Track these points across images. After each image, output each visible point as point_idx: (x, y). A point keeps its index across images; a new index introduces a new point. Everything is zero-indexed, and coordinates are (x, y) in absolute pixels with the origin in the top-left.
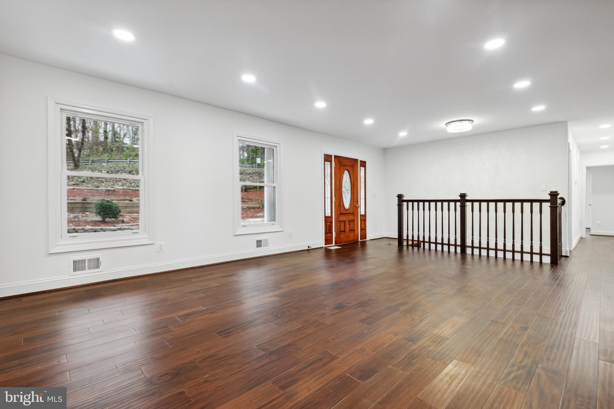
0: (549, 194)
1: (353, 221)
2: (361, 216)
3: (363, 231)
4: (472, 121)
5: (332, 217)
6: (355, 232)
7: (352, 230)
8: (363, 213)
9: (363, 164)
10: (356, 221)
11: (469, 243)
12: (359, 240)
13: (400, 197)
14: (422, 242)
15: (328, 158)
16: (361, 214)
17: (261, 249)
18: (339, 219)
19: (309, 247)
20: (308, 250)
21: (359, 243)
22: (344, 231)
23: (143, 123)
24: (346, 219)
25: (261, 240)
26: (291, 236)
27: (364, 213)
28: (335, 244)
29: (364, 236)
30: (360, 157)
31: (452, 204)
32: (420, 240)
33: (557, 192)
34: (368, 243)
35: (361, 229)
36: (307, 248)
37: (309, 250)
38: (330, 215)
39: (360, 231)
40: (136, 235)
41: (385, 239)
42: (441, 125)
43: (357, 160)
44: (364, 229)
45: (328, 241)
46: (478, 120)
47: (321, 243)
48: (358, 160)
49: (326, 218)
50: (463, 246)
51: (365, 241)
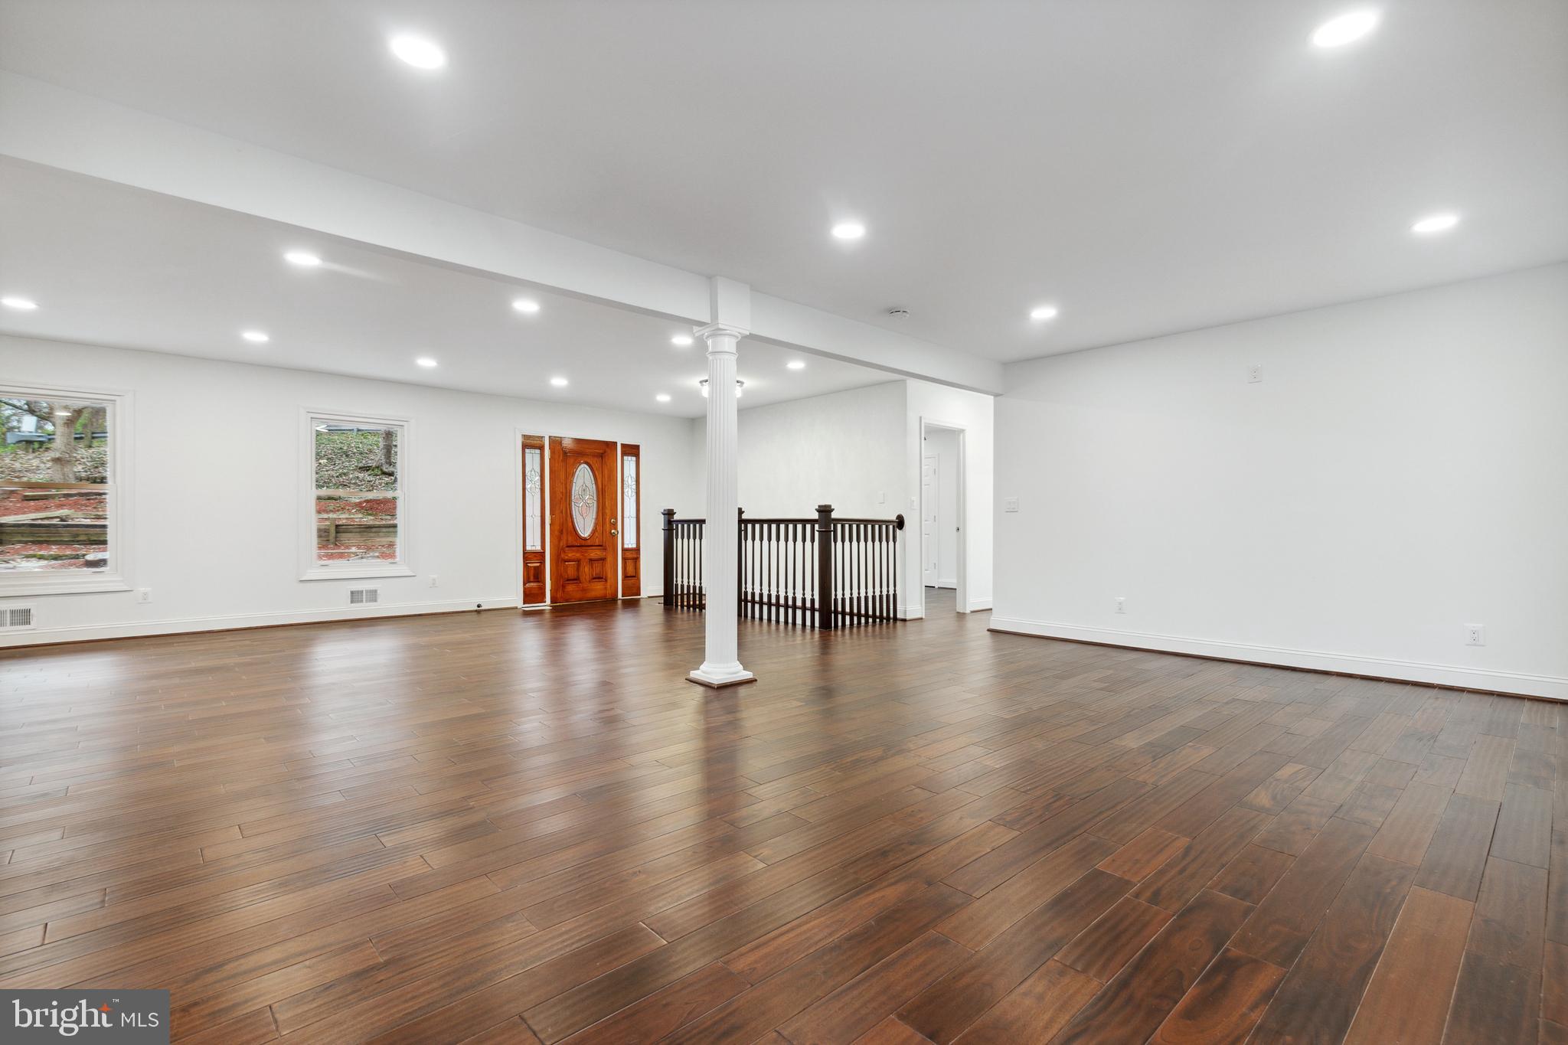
0: (818, 511)
1: (603, 559)
2: (624, 550)
3: (632, 581)
5: (544, 552)
6: (609, 581)
7: (600, 578)
8: (630, 542)
9: (632, 450)
10: (609, 559)
12: (620, 596)
13: (669, 515)
15: (530, 443)
16: (626, 546)
17: (362, 607)
18: (562, 555)
19: (479, 606)
21: (619, 602)
22: (578, 579)
23: (115, 401)
24: (581, 557)
25: (362, 591)
26: (434, 584)
27: (634, 546)
28: (552, 602)
29: (633, 590)
30: (621, 438)
33: (830, 506)
34: (642, 603)
35: (626, 577)
36: (476, 608)
37: (479, 611)
38: (538, 548)
39: (622, 580)
40: (98, 575)
43: (615, 444)
44: (633, 577)
45: (532, 598)
49: (527, 556)
51: (638, 600)
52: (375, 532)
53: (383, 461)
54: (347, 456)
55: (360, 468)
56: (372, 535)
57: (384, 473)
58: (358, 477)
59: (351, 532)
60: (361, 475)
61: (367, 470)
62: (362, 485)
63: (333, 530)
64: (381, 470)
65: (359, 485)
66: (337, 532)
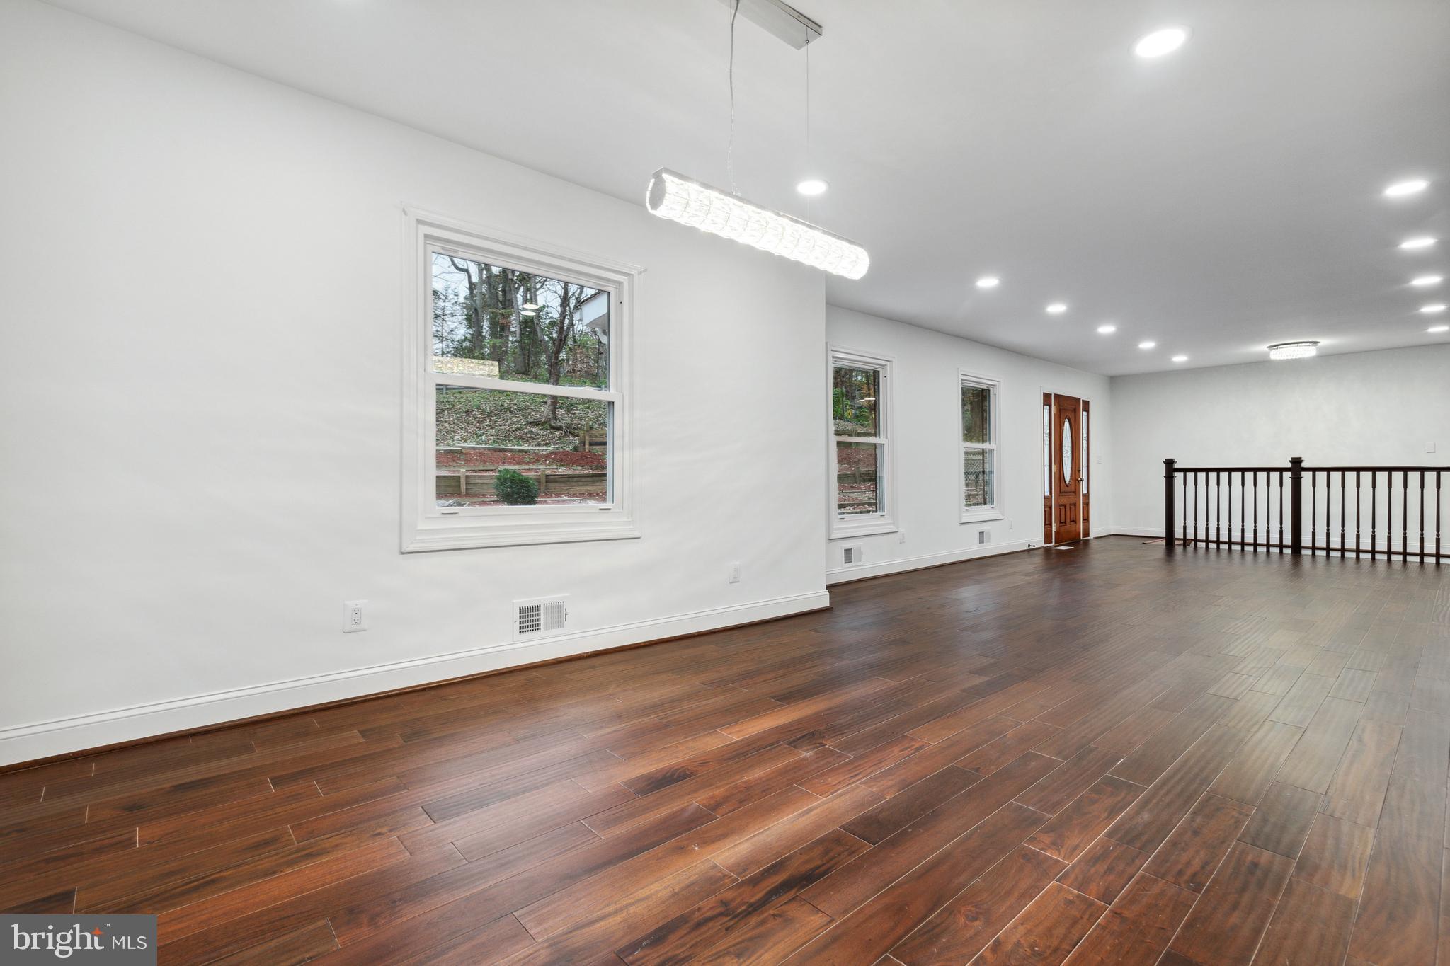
1: (1075, 504)
2: (1083, 495)
3: (1086, 523)
4: (1317, 343)
5: (1051, 498)
6: (1077, 524)
7: (1075, 521)
9: (1086, 406)
10: (1077, 505)
11: (1306, 540)
12: (1082, 538)
13: (1169, 463)
14: (1192, 540)
15: (1047, 397)
16: (1083, 493)
17: (983, 546)
18: (1059, 501)
19: (1029, 546)
20: (1028, 551)
21: (1081, 541)
22: (1065, 522)
24: (1066, 503)
27: (1086, 492)
28: (1055, 543)
29: (1087, 534)
30: (1082, 396)
31: (1275, 476)
32: (1188, 537)
34: (1093, 544)
35: (1084, 520)
36: (1027, 548)
38: (1049, 494)
39: (1083, 523)
41: (1112, 537)
42: (1262, 348)
44: (1086, 520)
45: (1048, 538)
46: (1325, 342)
47: (1039, 541)
48: (1080, 399)
49: (1045, 498)
50: (1296, 546)
51: (1088, 540)
52: (577, 481)
53: (551, 417)
54: (511, 412)
55: (531, 423)
56: (574, 484)
57: (553, 428)
58: (532, 432)
59: (556, 482)
60: (534, 430)
61: (537, 425)
62: (538, 439)
63: (544, 480)
64: (550, 425)
65: (535, 439)
66: (546, 482)
